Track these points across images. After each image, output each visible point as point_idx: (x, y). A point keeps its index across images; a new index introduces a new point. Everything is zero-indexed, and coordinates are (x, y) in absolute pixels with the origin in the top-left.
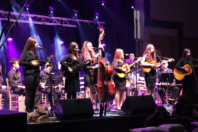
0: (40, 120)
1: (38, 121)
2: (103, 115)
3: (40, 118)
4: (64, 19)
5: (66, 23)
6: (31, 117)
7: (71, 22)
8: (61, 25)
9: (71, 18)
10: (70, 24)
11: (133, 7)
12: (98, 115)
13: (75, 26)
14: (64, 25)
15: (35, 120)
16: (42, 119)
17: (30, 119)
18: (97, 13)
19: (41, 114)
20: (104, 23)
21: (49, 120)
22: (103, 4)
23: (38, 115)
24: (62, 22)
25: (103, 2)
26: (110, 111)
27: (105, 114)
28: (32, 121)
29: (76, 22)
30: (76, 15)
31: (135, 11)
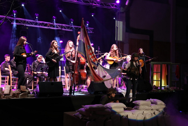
0: (21, 96)
1: (19, 97)
2: (72, 94)
3: (21, 95)
4: (64, 25)
5: (65, 28)
6: (14, 94)
7: (68, 28)
8: (61, 29)
9: (69, 25)
10: (68, 29)
11: (114, 18)
12: (69, 94)
13: (71, 30)
14: (63, 29)
15: (17, 95)
16: (22, 95)
17: (13, 95)
18: (88, 22)
19: (22, 92)
20: (93, 28)
21: (28, 96)
22: (93, 16)
23: (20, 92)
24: (62, 27)
25: (92, 14)
26: (81, 91)
27: (73, 94)
28: (15, 97)
29: (72, 27)
30: (72, 22)
31: (116, 21)
